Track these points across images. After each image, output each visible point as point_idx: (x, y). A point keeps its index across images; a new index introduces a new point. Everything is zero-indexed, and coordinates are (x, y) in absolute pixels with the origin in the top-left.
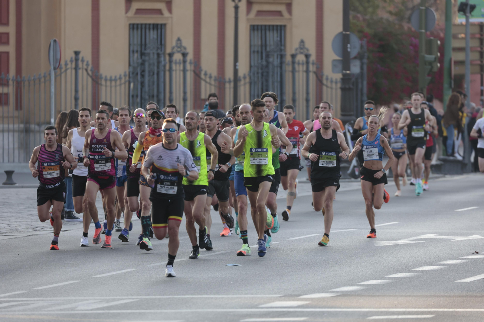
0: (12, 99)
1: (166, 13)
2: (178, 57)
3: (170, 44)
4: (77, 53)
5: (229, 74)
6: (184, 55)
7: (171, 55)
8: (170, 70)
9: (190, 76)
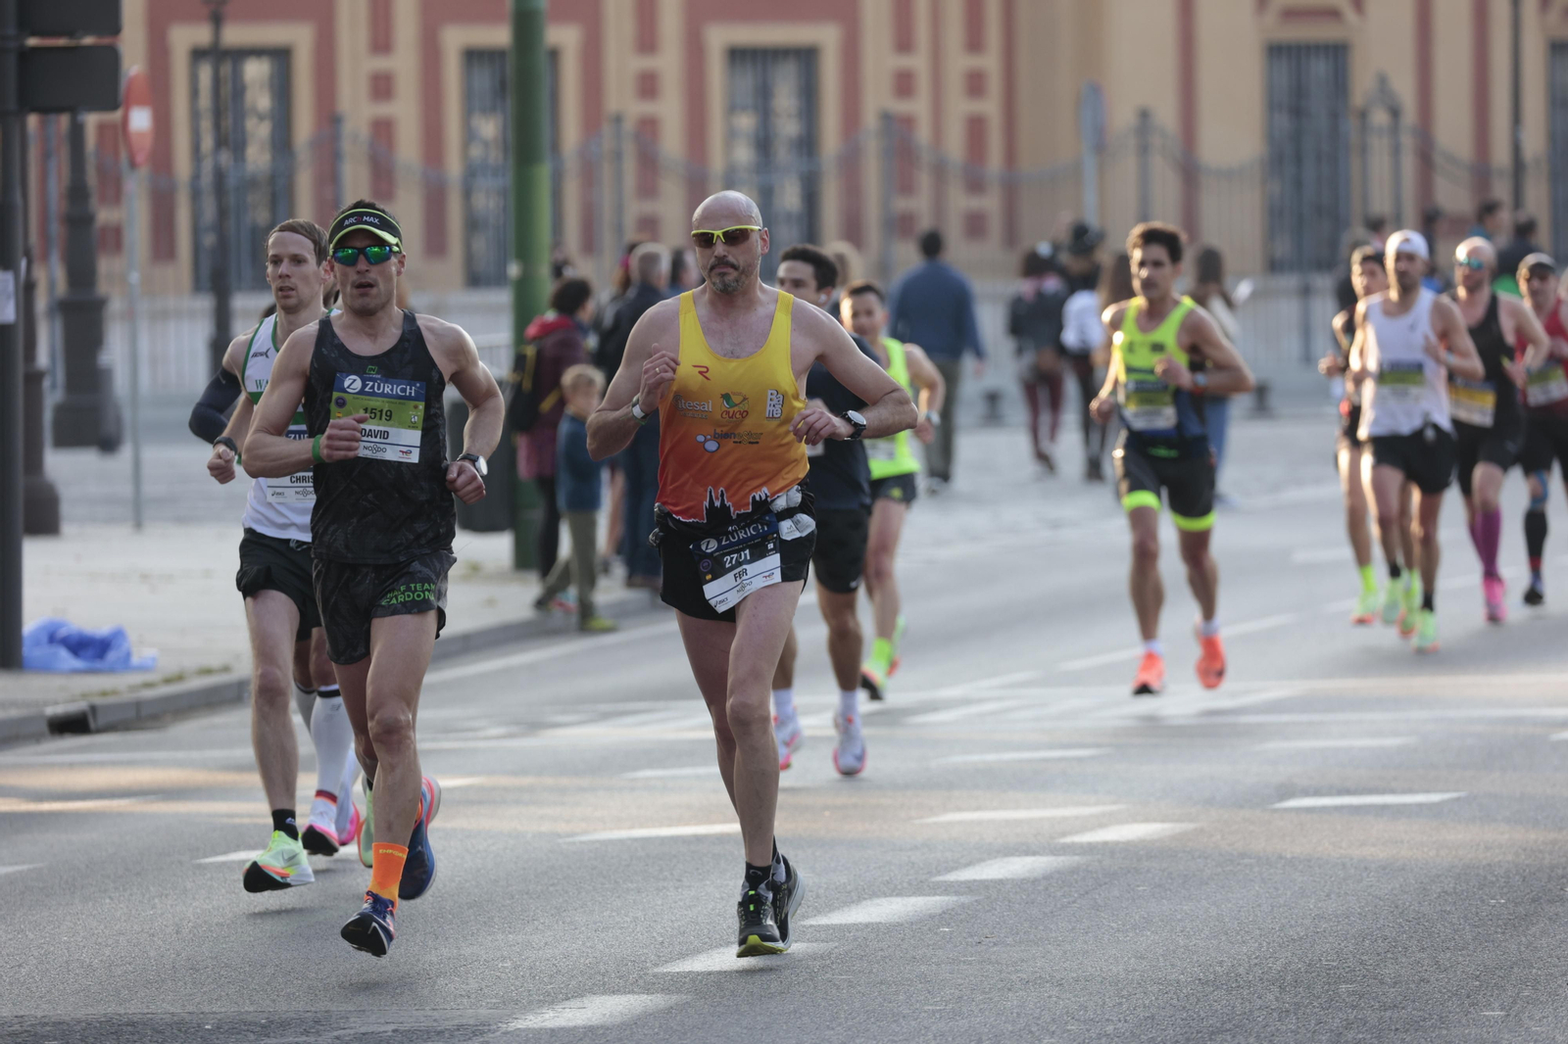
0: (995, 226)
1: (1350, 15)
2: (1380, 118)
3: (1362, 85)
4: (1144, 115)
5: (1501, 155)
6: (1395, 113)
7: (1363, 115)
8: (1364, 150)
9: (1409, 164)
